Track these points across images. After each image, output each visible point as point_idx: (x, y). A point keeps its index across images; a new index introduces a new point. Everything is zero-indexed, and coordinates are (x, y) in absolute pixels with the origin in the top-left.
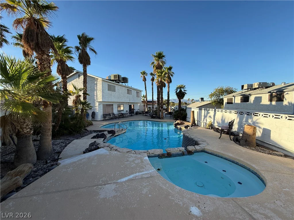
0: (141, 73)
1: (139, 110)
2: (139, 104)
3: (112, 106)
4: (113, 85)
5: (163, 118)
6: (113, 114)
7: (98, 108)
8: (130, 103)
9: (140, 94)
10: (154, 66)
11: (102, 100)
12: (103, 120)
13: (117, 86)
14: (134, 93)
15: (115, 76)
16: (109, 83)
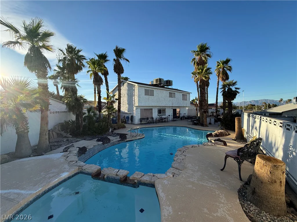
0: (192, 73)
1: (185, 115)
2: (187, 108)
3: (151, 110)
4: (151, 89)
5: (206, 126)
6: (152, 118)
7: (135, 112)
8: (175, 107)
9: (188, 97)
10: (194, 64)
11: (138, 104)
12: (140, 124)
13: (156, 90)
14: (179, 96)
15: (157, 80)
16: (146, 88)
